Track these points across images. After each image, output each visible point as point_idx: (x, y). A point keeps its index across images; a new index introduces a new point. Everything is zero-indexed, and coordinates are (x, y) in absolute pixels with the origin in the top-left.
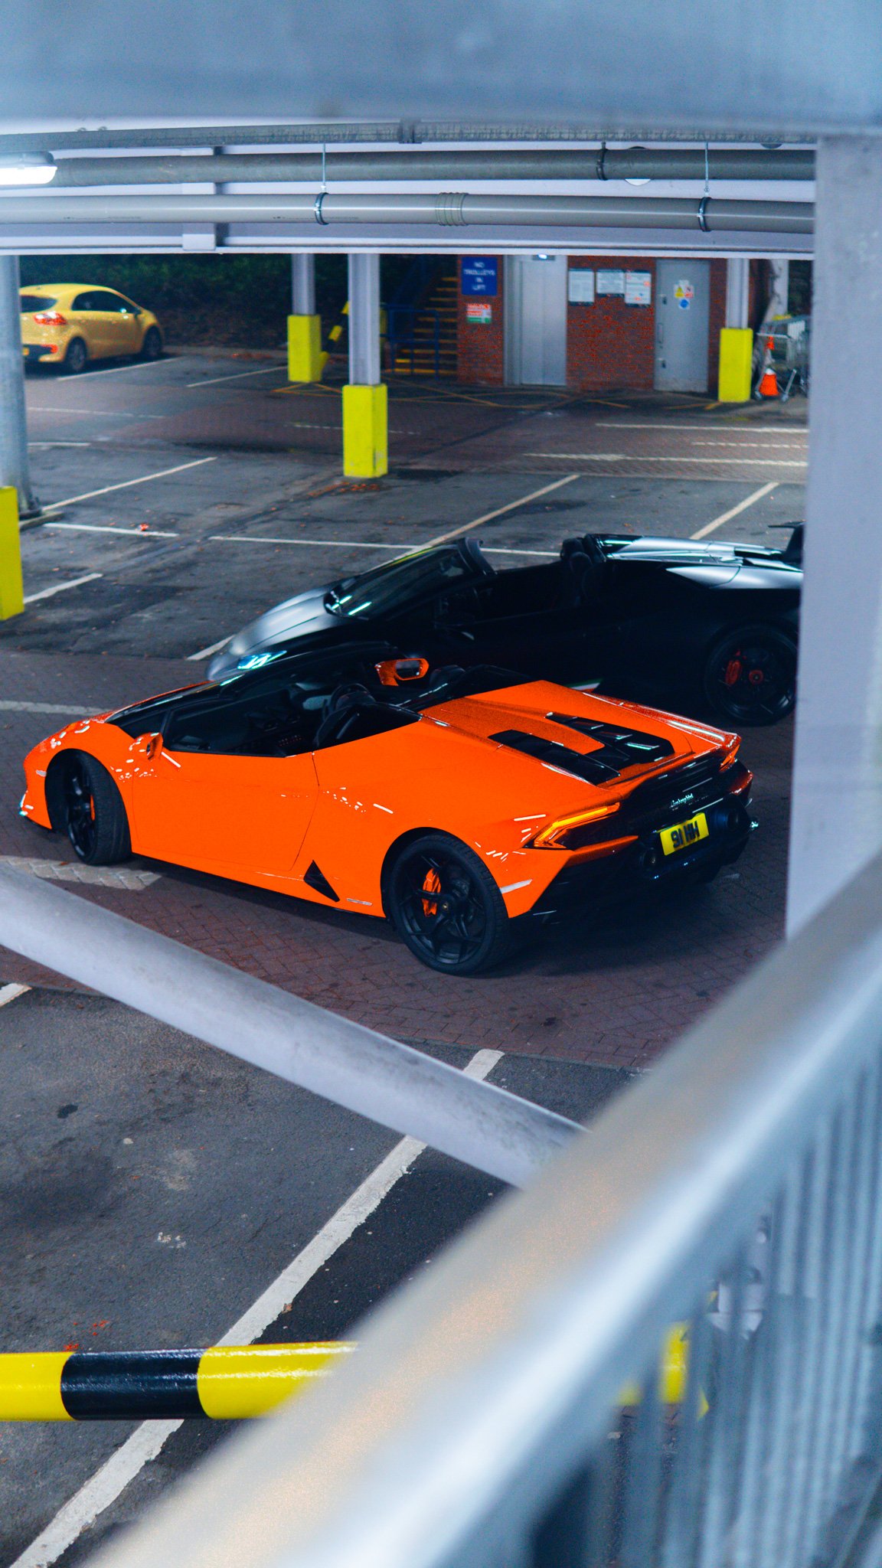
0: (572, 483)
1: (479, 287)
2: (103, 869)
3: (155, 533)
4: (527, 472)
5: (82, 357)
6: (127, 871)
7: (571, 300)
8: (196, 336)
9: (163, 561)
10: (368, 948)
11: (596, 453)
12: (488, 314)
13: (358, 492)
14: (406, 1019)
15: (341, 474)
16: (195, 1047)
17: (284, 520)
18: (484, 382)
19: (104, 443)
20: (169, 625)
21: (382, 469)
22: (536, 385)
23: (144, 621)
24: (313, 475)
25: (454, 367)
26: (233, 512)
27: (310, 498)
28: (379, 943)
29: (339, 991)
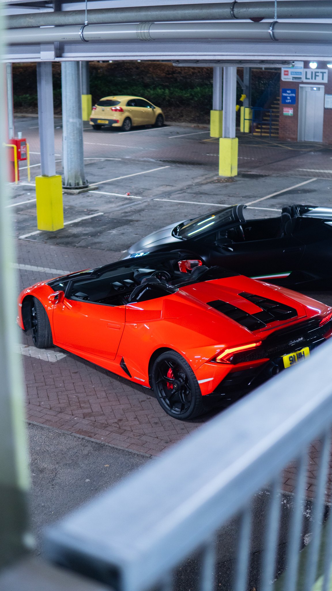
0: (313, 182)
1: (288, 101)
2: (43, 350)
3: (132, 197)
4: (296, 176)
5: (130, 125)
6: (53, 352)
7: (326, 107)
8: (178, 118)
9: (131, 209)
10: (144, 401)
11: (327, 170)
12: (292, 112)
13: (223, 182)
14: (147, 442)
15: (218, 175)
16: (42, 449)
17: (188, 193)
18: (289, 140)
19: (127, 159)
20: (122, 236)
21: (235, 173)
22: (311, 142)
23: (112, 234)
24: (206, 175)
25: (278, 133)
26: (168, 189)
27: (202, 184)
28: (150, 398)
29: (121, 424)
